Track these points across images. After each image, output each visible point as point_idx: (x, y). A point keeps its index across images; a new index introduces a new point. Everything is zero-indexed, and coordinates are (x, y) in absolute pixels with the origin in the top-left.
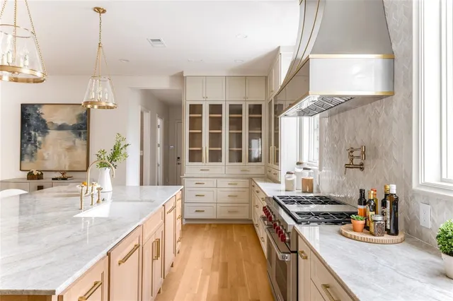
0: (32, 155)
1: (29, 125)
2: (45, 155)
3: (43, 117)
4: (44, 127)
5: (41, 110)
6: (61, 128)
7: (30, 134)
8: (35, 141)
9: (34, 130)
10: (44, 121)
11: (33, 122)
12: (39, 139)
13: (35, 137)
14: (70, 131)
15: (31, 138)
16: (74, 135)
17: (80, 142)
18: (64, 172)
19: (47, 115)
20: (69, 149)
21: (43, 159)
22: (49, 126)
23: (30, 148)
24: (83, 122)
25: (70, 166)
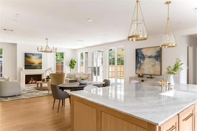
0: (139, 68)
1: (138, 57)
2: (144, 68)
3: (143, 53)
4: (143, 57)
5: (142, 51)
6: (150, 57)
7: (139, 60)
8: (141, 63)
9: (140, 59)
10: (143, 55)
11: (140, 55)
12: (142, 62)
13: (141, 61)
14: (153, 58)
15: (139, 62)
16: (155, 60)
17: (157, 63)
18: (151, 75)
19: (145, 52)
20: (153, 66)
21: (143, 69)
22: (145, 57)
23: (139, 65)
24: (159, 54)
25: (153, 73)
